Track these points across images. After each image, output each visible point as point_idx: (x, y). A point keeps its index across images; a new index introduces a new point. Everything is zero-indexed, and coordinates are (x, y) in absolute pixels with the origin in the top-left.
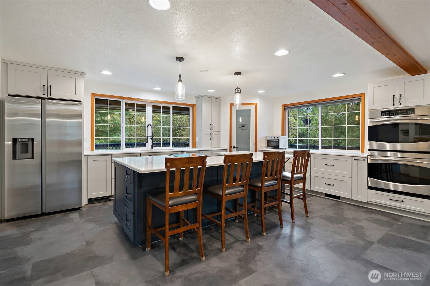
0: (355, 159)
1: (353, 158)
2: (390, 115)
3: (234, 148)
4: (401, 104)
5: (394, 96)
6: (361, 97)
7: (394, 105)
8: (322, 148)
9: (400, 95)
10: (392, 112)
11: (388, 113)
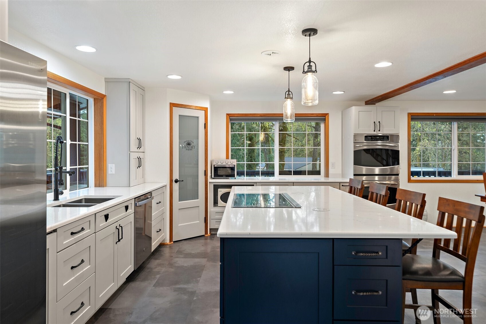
0: (342, 185)
1: (341, 184)
2: (372, 140)
3: (176, 181)
4: (379, 131)
5: (374, 122)
6: (325, 117)
7: (374, 131)
8: (279, 175)
9: (379, 122)
10: (373, 138)
11: (370, 138)
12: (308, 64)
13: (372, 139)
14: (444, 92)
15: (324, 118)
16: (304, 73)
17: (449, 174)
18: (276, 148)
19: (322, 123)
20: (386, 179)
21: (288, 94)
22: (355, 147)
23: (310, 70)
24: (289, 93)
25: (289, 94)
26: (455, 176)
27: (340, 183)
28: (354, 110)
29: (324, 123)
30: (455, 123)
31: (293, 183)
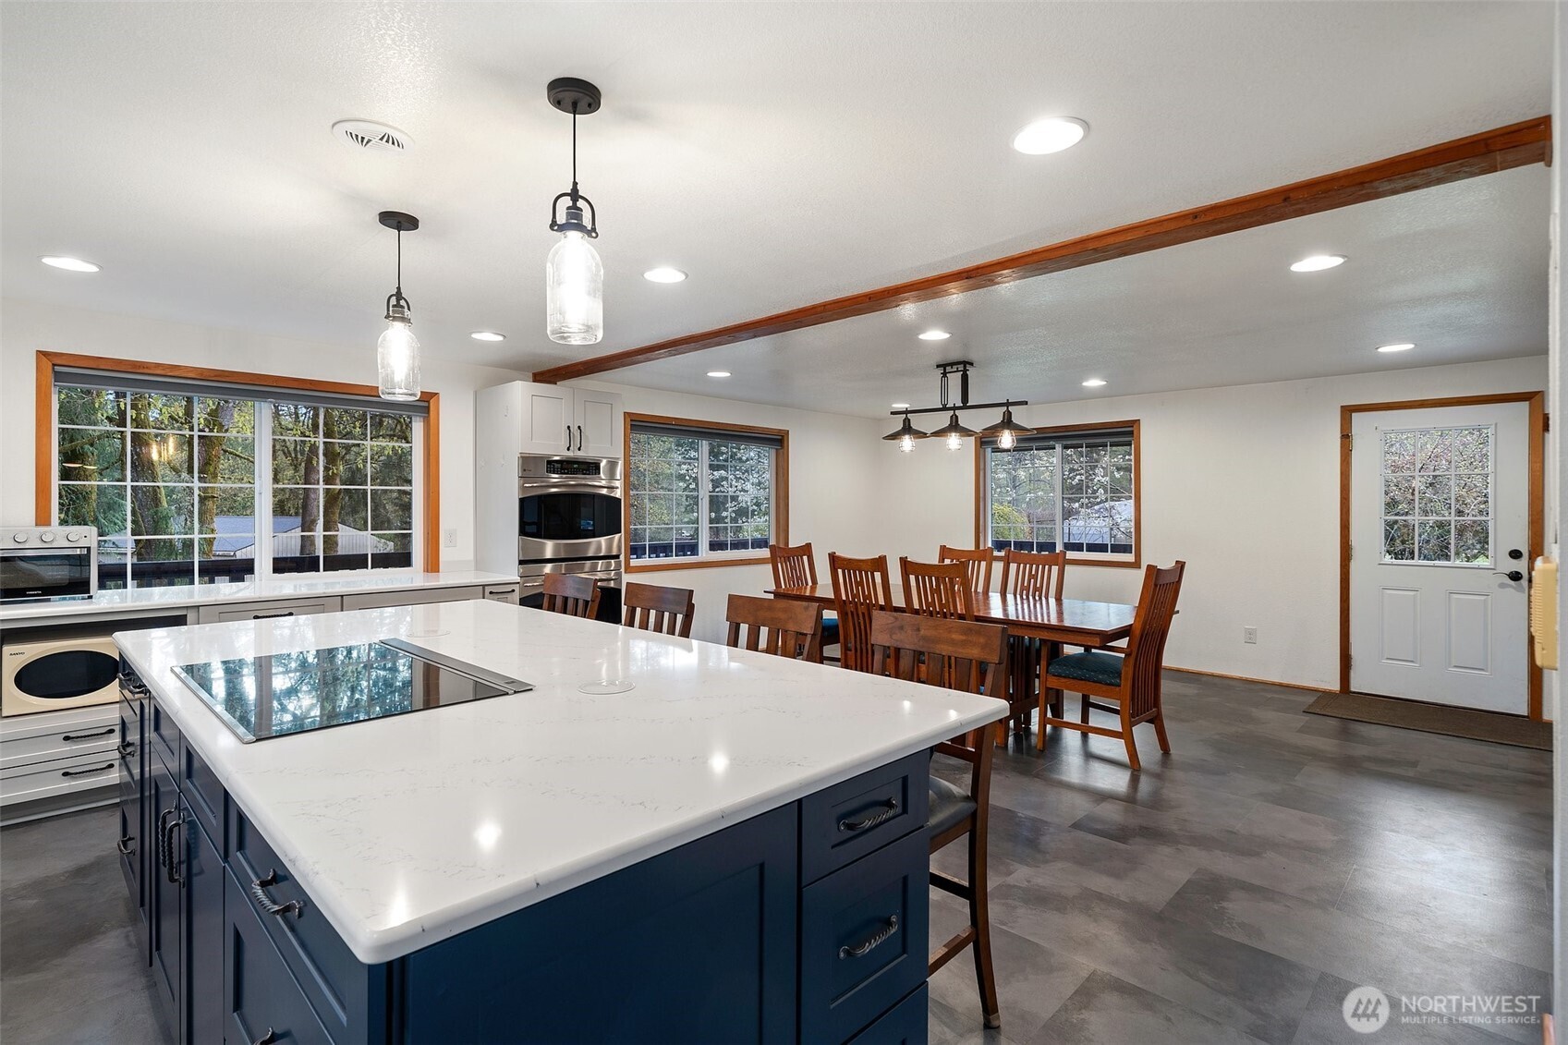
0: (492, 593)
1: (486, 590)
2: (562, 471)
4: (579, 449)
5: (569, 427)
6: (428, 402)
7: (568, 449)
8: (274, 572)
9: (579, 427)
10: (565, 465)
11: (559, 465)
12: (567, 201)
13: (564, 469)
14: (710, 374)
15: (426, 404)
16: (556, 228)
17: (693, 549)
18: (261, 486)
19: (418, 418)
20: (583, 568)
21: (394, 306)
22: (523, 488)
23: (574, 222)
24: (398, 300)
25: (398, 305)
26: (705, 553)
27: (484, 586)
28: (521, 392)
29: (422, 419)
30: (704, 442)
31: (342, 596)
